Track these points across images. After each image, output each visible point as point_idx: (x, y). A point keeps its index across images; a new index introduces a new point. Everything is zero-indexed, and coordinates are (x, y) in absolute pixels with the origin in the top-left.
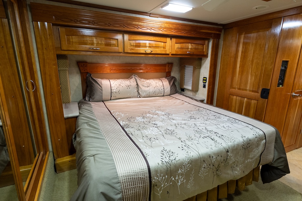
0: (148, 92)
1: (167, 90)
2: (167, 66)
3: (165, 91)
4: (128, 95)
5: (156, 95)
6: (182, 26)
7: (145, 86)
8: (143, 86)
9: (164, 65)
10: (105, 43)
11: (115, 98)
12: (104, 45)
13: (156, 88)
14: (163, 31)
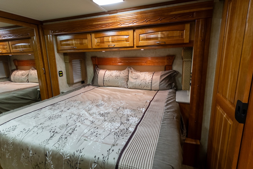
0: (134, 84)
1: (155, 84)
2: (166, 58)
3: (153, 85)
4: (116, 84)
5: (142, 88)
6: (142, 15)
7: (133, 78)
8: (132, 78)
9: (163, 58)
10: (80, 43)
11: (106, 85)
12: (79, 44)
13: (143, 81)
14: (120, 24)
